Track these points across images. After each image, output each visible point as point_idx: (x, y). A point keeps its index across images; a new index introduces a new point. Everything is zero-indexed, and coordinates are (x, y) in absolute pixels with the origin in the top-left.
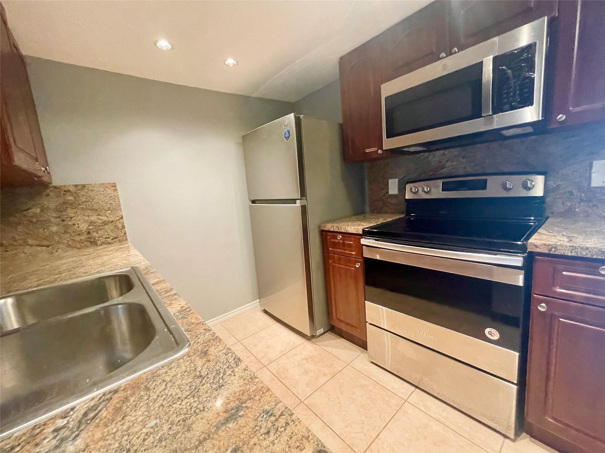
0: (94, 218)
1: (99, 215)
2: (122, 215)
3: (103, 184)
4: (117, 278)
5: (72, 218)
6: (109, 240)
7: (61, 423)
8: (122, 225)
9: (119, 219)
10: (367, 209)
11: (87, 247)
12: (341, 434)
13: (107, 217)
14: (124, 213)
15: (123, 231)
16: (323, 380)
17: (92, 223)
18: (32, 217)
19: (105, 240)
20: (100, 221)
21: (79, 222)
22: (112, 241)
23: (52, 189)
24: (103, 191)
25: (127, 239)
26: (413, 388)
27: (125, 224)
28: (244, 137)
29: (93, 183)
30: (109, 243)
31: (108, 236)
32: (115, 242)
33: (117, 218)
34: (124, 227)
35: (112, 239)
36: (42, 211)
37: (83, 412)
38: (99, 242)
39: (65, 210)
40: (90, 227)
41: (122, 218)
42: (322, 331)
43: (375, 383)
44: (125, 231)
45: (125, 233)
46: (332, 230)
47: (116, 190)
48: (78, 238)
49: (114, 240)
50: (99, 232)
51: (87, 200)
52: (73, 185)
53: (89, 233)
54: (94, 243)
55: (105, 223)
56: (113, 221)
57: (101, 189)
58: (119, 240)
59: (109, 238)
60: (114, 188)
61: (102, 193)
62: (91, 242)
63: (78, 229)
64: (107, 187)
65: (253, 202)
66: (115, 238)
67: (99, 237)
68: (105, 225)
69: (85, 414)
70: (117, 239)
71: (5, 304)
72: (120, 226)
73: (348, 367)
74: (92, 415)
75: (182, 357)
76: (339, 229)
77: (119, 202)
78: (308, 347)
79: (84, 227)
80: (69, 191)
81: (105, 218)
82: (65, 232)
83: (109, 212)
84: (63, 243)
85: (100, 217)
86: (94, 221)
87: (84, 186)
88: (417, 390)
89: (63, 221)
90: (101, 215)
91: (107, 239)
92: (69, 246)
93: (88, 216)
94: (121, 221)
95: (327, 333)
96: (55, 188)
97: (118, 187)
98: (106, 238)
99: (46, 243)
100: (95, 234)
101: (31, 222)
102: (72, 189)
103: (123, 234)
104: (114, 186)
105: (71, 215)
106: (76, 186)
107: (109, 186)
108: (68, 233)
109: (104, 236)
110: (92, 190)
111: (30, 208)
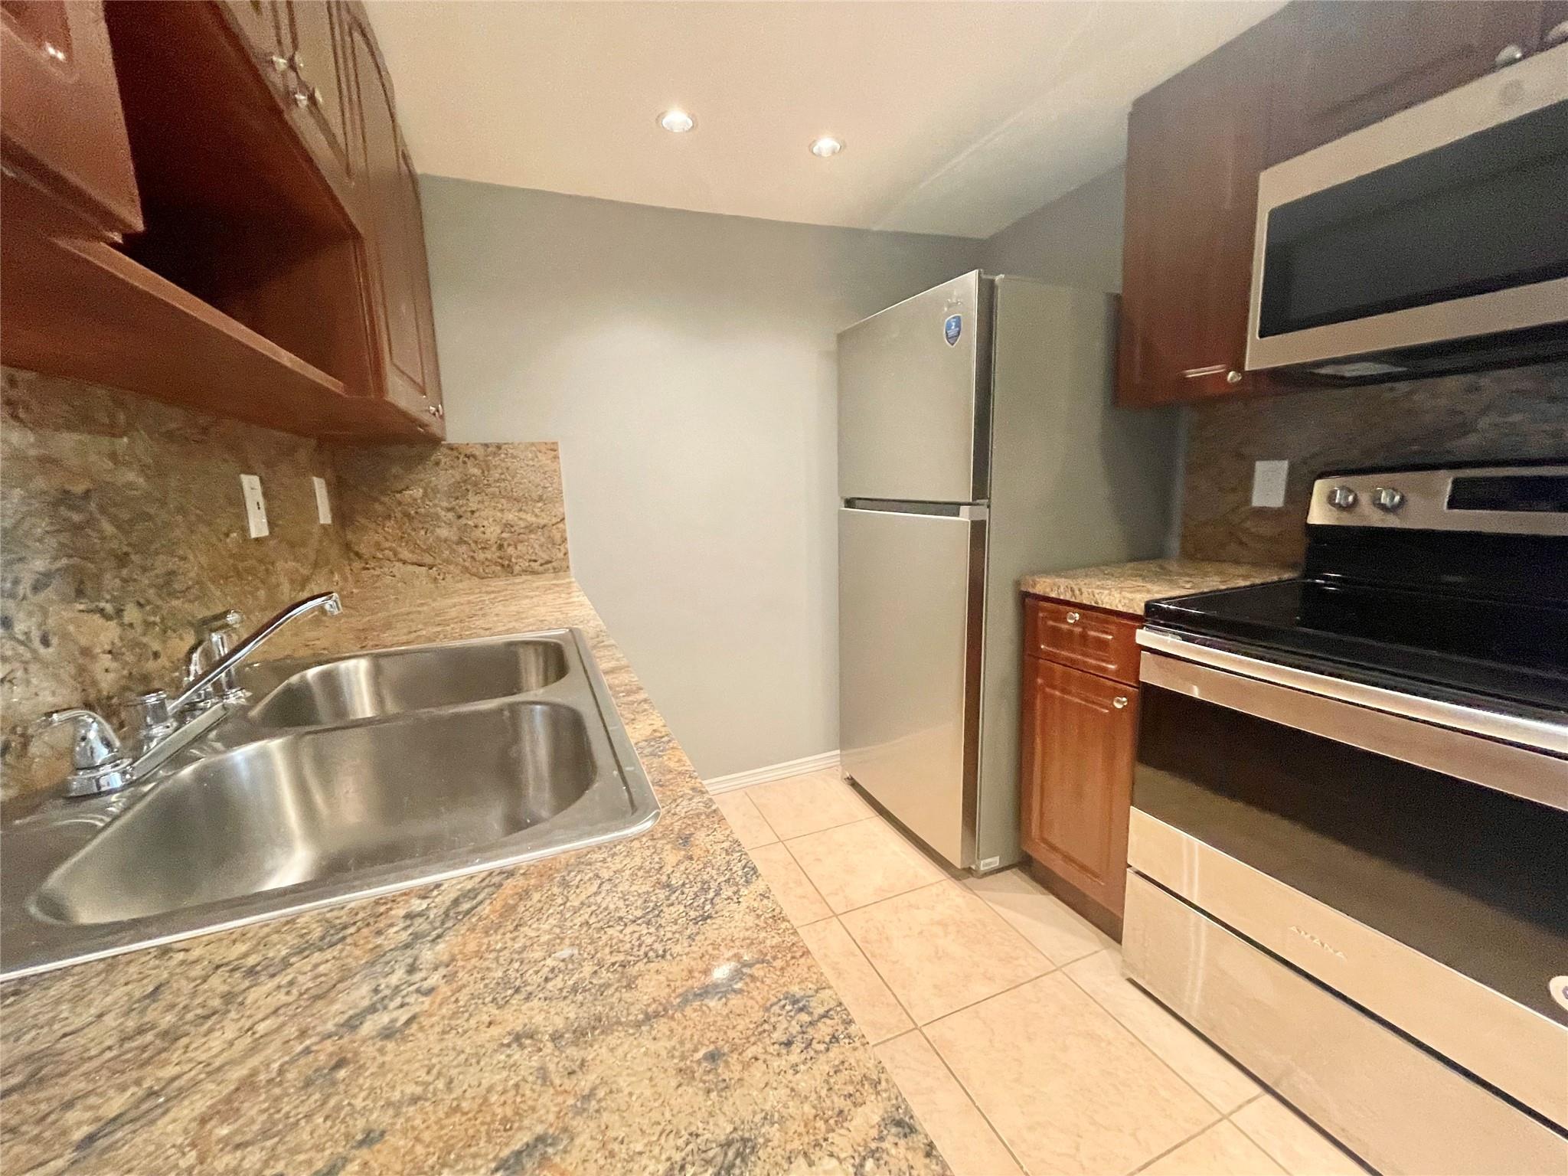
0: (510, 517)
1: (520, 510)
2: (564, 514)
3: (533, 444)
4: (540, 649)
5: (473, 512)
6: (536, 566)
7: (418, 905)
8: (562, 537)
9: (558, 523)
10: (1174, 544)
11: (495, 575)
12: (1012, 1142)
13: (536, 516)
14: (567, 509)
15: (562, 547)
16: (982, 990)
17: (508, 526)
18: (409, 504)
19: (527, 564)
20: (522, 524)
21: (485, 523)
22: (541, 569)
23: (444, 450)
24: (533, 460)
25: (568, 567)
26: (1256, 1090)
27: (568, 535)
28: (841, 337)
29: (516, 441)
30: (534, 573)
31: (534, 558)
32: (546, 571)
33: (554, 520)
34: (564, 540)
35: (541, 565)
36: (425, 494)
37: (453, 895)
38: (517, 569)
39: (464, 496)
40: (504, 535)
41: (563, 519)
42: (995, 862)
43: (1133, 1040)
44: (567, 549)
45: (565, 554)
46: (1053, 595)
47: (556, 457)
48: (481, 556)
49: (546, 566)
50: (520, 547)
51: (503, 476)
52: (482, 445)
53: (500, 547)
54: (508, 569)
55: (530, 529)
56: (544, 526)
57: (529, 456)
58: (554, 568)
59: (535, 561)
60: (553, 453)
61: (531, 463)
62: (503, 566)
63: (482, 535)
64: (540, 452)
65: (850, 503)
66: (547, 563)
67: (518, 557)
68: (531, 532)
69: (456, 902)
70: (549, 565)
71: (357, 668)
72: (558, 537)
73: (1059, 975)
74: (466, 906)
75: (637, 838)
76: (1074, 595)
77: (560, 484)
78: (952, 895)
79: (493, 532)
80: (474, 457)
81: (530, 518)
82: (461, 541)
83: (540, 504)
84: (457, 565)
85: (522, 515)
86: (512, 523)
87: (499, 447)
88: (1268, 1098)
89: (460, 517)
90: (525, 511)
91: (532, 564)
92: (466, 570)
93: (502, 510)
94: (561, 525)
95: (1008, 872)
96: (451, 448)
97: (561, 452)
98: (530, 561)
99: (428, 560)
100: (510, 550)
101: (407, 515)
102: (479, 452)
103: (561, 555)
104: (553, 448)
105: (474, 506)
106: (486, 446)
107: (543, 449)
108: (466, 542)
109: (527, 557)
110: (514, 457)
111: (407, 488)
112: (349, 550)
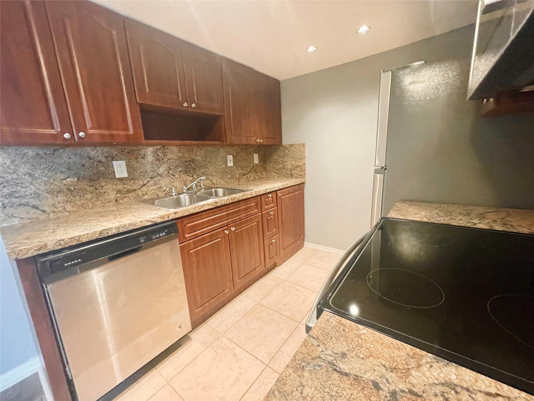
0: (293, 163)
1: (296, 161)
3: (299, 144)
6: (298, 176)
13: (299, 163)
14: (307, 161)
17: (293, 165)
18: (275, 159)
20: (295, 165)
21: (288, 164)
23: (282, 147)
27: (306, 168)
29: (296, 144)
32: (300, 177)
33: (303, 164)
34: (305, 170)
36: (278, 157)
38: (294, 176)
39: (285, 158)
40: (292, 168)
41: (305, 164)
44: (305, 172)
47: (304, 147)
48: (287, 172)
50: (295, 171)
51: (292, 153)
53: (291, 170)
55: (297, 166)
56: (301, 166)
57: (298, 147)
58: (302, 177)
61: (298, 149)
62: (291, 175)
63: (287, 167)
66: (301, 175)
67: (294, 173)
72: (303, 169)
77: (305, 154)
79: (290, 167)
82: (284, 168)
83: (300, 160)
85: (296, 163)
87: (292, 145)
89: (284, 163)
91: (297, 176)
93: (292, 161)
94: (304, 166)
99: (277, 172)
101: (275, 162)
102: (288, 147)
103: (303, 174)
104: (304, 145)
105: (286, 160)
106: (289, 145)
107: (301, 145)
108: (284, 169)
109: (296, 174)
110: (295, 148)
111: (275, 156)
112: (265, 169)
